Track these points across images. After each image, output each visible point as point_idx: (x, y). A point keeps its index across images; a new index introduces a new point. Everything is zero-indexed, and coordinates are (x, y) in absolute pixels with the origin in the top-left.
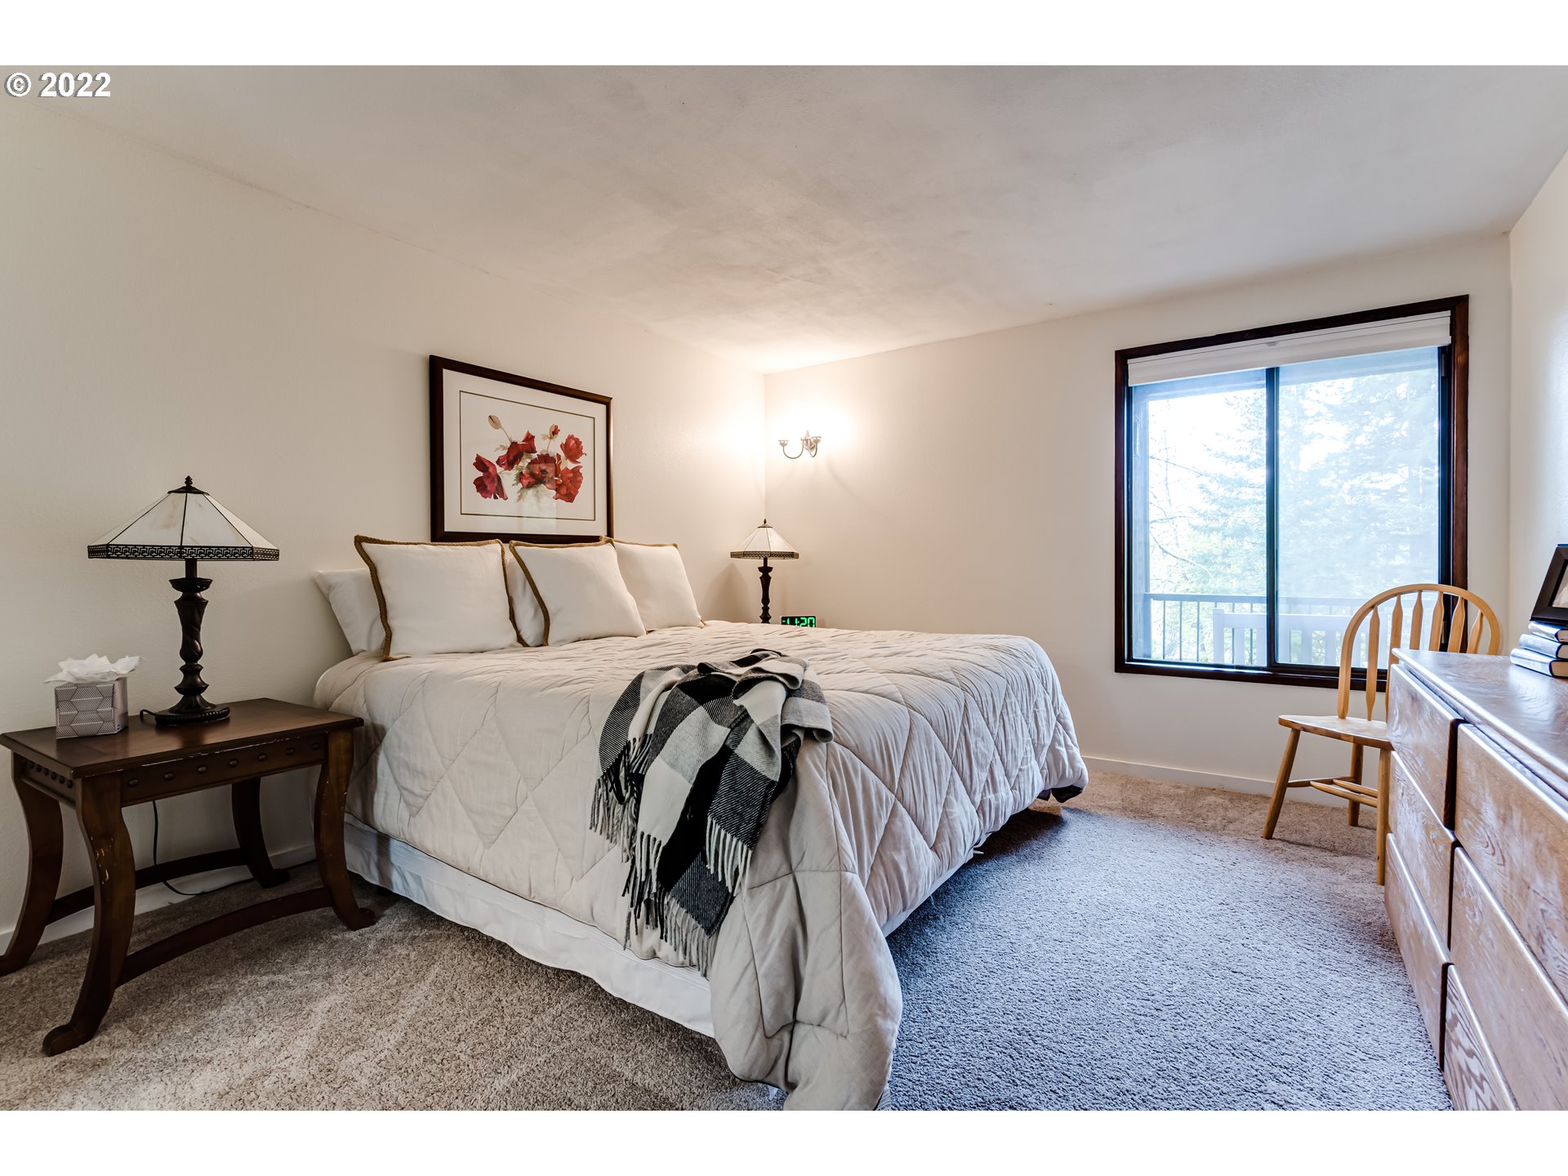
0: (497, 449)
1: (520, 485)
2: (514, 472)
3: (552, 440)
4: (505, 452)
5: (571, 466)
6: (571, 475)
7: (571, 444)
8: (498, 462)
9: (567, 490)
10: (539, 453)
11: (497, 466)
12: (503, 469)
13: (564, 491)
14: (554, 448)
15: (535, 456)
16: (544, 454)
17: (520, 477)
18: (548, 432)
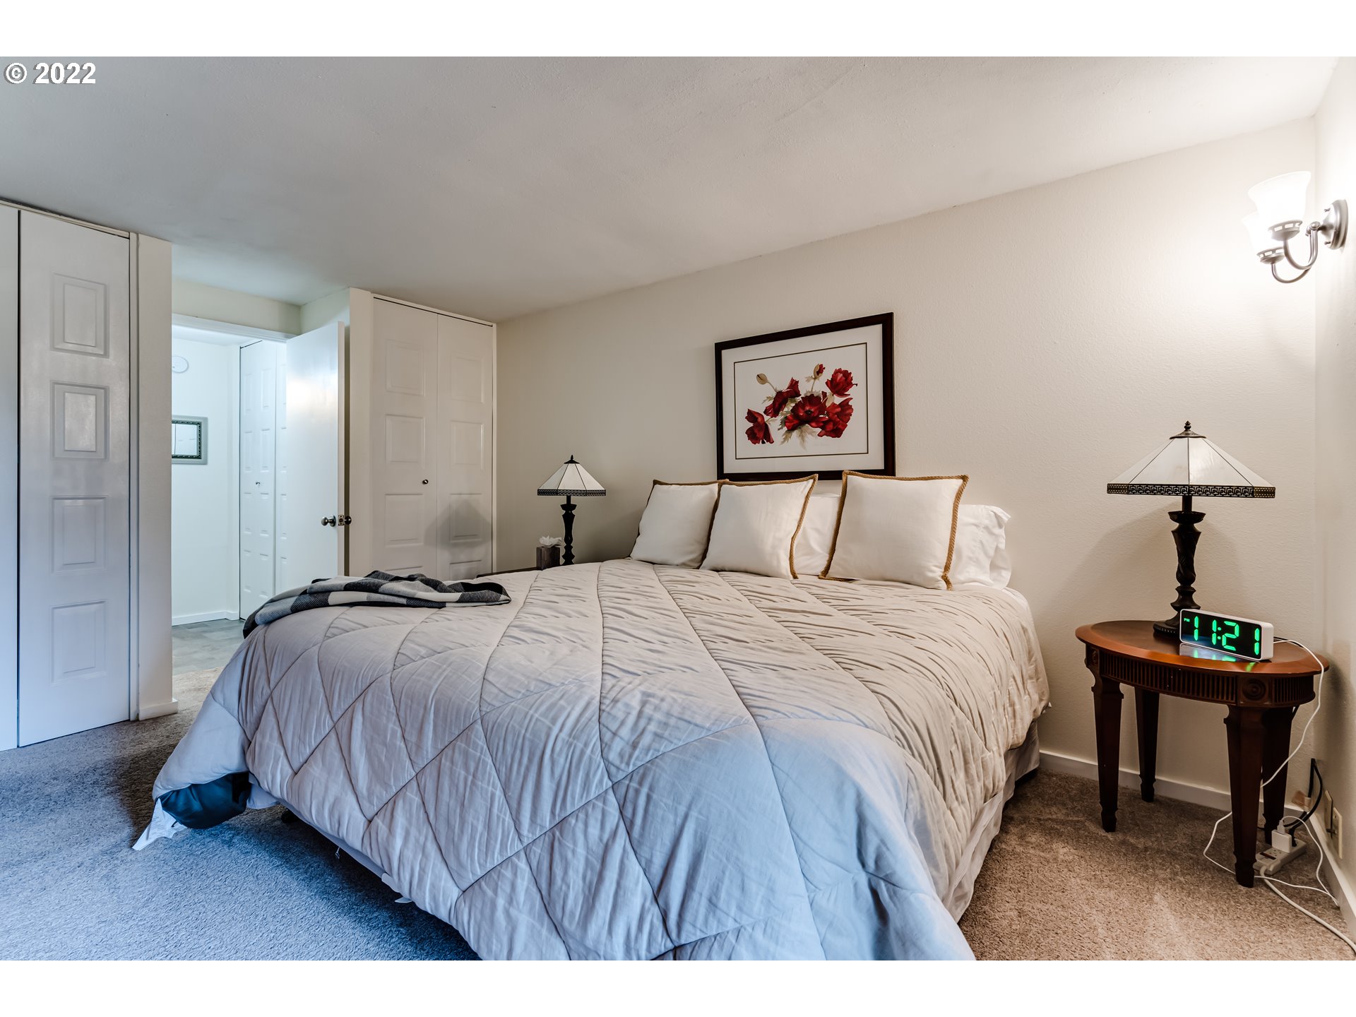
0: (764, 401)
1: (785, 429)
2: (780, 418)
3: (817, 380)
4: (771, 402)
5: (838, 400)
6: (839, 410)
7: (839, 378)
8: (765, 412)
9: (834, 426)
10: (803, 396)
11: (765, 416)
12: (769, 417)
13: (830, 426)
14: (820, 387)
15: (799, 399)
16: (809, 395)
17: (785, 422)
18: (812, 374)
